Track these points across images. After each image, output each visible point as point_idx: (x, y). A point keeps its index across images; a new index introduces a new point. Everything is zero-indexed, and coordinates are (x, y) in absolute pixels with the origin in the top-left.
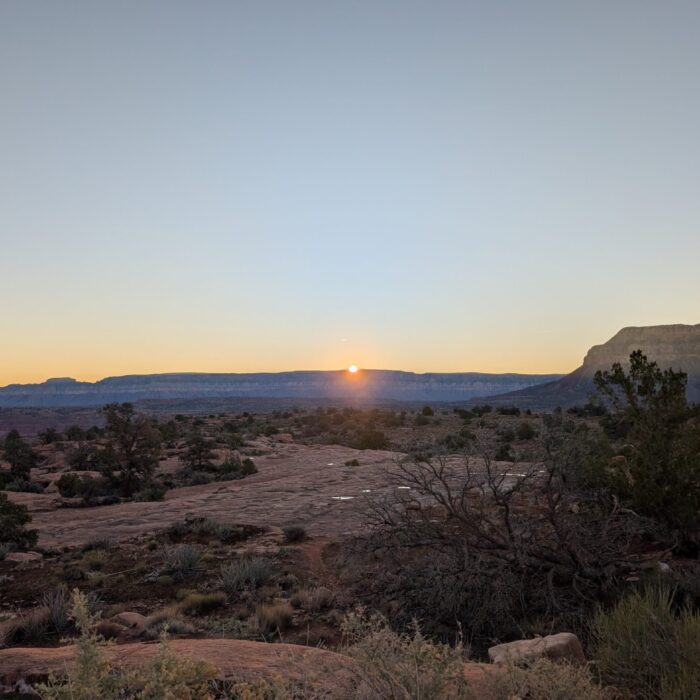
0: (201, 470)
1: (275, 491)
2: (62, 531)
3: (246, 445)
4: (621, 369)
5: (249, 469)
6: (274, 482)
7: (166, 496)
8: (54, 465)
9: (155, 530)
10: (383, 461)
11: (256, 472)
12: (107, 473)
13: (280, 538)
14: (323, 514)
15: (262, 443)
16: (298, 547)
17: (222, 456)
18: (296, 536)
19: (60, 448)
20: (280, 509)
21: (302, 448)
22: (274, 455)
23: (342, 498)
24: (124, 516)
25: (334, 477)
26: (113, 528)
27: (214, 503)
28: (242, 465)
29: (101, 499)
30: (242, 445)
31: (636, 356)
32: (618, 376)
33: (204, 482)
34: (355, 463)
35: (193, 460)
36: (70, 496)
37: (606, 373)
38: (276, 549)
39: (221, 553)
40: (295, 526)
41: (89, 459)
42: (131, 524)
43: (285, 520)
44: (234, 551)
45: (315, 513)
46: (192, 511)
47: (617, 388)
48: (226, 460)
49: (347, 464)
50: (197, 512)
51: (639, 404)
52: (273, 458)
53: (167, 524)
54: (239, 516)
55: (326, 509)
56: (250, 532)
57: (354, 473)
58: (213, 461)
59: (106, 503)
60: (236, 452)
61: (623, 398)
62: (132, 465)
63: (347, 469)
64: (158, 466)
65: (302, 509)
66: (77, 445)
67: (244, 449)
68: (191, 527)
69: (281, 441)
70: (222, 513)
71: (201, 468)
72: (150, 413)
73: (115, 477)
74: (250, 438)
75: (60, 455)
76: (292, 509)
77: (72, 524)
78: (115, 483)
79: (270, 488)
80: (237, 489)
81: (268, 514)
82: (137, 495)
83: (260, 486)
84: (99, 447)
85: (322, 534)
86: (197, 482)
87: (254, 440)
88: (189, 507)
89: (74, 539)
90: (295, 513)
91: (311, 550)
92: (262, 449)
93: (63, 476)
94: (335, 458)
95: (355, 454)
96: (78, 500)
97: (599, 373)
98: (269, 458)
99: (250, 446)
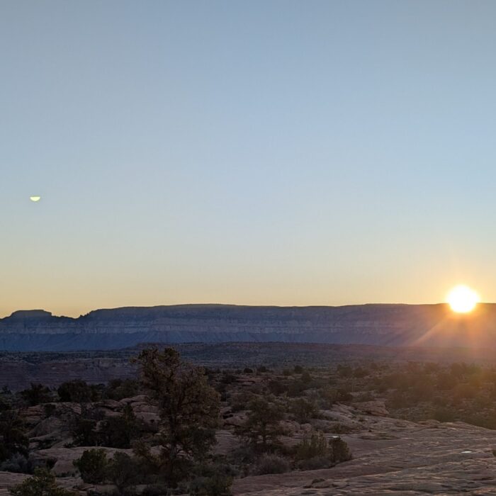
3: (321, 417)
5: (340, 454)
8: (48, 436)
15: (342, 414)
17: (295, 435)
19: (50, 411)
22: (366, 434)
28: (328, 446)
30: (315, 417)
33: (277, 469)
35: (254, 436)
36: (97, 481)
41: (97, 429)
52: (368, 438)
58: (282, 439)
60: (308, 426)
67: (318, 422)
69: (369, 413)
71: (271, 449)
73: (153, 457)
74: (324, 407)
75: (56, 422)
78: (153, 466)
80: (341, 483)
84: (109, 413)
87: (330, 409)
92: (345, 424)
98: (363, 438)
99: (327, 418)
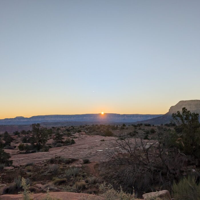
0: (60, 142)
1: (81, 148)
2: (20, 161)
4: (179, 113)
5: (73, 142)
6: (80, 146)
7: (49, 150)
8: (18, 141)
9: (46, 160)
10: (112, 140)
11: (75, 143)
12: (33, 143)
13: (82, 162)
14: (94, 155)
15: (77, 135)
16: (87, 165)
17: (65, 139)
18: (86, 162)
19: (19, 136)
20: (81, 154)
21: (88, 136)
22: (80, 138)
23: (100, 151)
24: (37, 156)
25: (97, 145)
26: (34, 159)
27: (63, 152)
28: (71, 141)
29: (31, 151)
30: (71, 135)
31: (184, 109)
32: (179, 115)
33: (60, 146)
34: (103, 140)
35: (57, 140)
36: (22, 150)
37: (175, 114)
38: (81, 166)
39: (65, 167)
40: (86, 159)
41: (27, 139)
42: (39, 158)
43: (83, 157)
44: (69, 166)
45: (92, 155)
46: (57, 154)
47: (178, 118)
48: (66, 140)
49: (101, 141)
50: (58, 155)
51: (185, 123)
53: (49, 158)
54: (70, 156)
55: (95, 154)
56: (73, 161)
57: (103, 143)
58: (63, 140)
59: (32, 152)
60: (69, 137)
61: (180, 121)
62: (40, 141)
63: (101, 142)
64: (47, 142)
65: (88, 154)
66: (24, 136)
68: (56, 159)
69: (82, 134)
70: (65, 155)
71: (59, 142)
72: (45, 126)
73: (35, 145)
74: (73, 134)
75: (19, 138)
76: (85, 154)
77: (22, 158)
78: (35, 147)
79: (79, 148)
80: (70, 148)
81: (78, 155)
82: (41, 150)
83: (76, 147)
84: (30, 136)
85: (94, 161)
86: (58, 146)
87: (74, 134)
88: (56, 153)
89: (23, 163)
90: (86, 155)
91: (91, 166)
93: (20, 145)
94: (98, 139)
95: (103, 138)
96: (24, 151)
97: (173, 114)
98: (79, 139)
99: (73, 136)
